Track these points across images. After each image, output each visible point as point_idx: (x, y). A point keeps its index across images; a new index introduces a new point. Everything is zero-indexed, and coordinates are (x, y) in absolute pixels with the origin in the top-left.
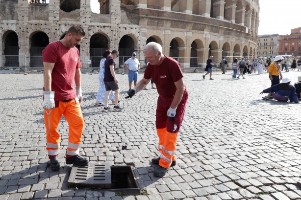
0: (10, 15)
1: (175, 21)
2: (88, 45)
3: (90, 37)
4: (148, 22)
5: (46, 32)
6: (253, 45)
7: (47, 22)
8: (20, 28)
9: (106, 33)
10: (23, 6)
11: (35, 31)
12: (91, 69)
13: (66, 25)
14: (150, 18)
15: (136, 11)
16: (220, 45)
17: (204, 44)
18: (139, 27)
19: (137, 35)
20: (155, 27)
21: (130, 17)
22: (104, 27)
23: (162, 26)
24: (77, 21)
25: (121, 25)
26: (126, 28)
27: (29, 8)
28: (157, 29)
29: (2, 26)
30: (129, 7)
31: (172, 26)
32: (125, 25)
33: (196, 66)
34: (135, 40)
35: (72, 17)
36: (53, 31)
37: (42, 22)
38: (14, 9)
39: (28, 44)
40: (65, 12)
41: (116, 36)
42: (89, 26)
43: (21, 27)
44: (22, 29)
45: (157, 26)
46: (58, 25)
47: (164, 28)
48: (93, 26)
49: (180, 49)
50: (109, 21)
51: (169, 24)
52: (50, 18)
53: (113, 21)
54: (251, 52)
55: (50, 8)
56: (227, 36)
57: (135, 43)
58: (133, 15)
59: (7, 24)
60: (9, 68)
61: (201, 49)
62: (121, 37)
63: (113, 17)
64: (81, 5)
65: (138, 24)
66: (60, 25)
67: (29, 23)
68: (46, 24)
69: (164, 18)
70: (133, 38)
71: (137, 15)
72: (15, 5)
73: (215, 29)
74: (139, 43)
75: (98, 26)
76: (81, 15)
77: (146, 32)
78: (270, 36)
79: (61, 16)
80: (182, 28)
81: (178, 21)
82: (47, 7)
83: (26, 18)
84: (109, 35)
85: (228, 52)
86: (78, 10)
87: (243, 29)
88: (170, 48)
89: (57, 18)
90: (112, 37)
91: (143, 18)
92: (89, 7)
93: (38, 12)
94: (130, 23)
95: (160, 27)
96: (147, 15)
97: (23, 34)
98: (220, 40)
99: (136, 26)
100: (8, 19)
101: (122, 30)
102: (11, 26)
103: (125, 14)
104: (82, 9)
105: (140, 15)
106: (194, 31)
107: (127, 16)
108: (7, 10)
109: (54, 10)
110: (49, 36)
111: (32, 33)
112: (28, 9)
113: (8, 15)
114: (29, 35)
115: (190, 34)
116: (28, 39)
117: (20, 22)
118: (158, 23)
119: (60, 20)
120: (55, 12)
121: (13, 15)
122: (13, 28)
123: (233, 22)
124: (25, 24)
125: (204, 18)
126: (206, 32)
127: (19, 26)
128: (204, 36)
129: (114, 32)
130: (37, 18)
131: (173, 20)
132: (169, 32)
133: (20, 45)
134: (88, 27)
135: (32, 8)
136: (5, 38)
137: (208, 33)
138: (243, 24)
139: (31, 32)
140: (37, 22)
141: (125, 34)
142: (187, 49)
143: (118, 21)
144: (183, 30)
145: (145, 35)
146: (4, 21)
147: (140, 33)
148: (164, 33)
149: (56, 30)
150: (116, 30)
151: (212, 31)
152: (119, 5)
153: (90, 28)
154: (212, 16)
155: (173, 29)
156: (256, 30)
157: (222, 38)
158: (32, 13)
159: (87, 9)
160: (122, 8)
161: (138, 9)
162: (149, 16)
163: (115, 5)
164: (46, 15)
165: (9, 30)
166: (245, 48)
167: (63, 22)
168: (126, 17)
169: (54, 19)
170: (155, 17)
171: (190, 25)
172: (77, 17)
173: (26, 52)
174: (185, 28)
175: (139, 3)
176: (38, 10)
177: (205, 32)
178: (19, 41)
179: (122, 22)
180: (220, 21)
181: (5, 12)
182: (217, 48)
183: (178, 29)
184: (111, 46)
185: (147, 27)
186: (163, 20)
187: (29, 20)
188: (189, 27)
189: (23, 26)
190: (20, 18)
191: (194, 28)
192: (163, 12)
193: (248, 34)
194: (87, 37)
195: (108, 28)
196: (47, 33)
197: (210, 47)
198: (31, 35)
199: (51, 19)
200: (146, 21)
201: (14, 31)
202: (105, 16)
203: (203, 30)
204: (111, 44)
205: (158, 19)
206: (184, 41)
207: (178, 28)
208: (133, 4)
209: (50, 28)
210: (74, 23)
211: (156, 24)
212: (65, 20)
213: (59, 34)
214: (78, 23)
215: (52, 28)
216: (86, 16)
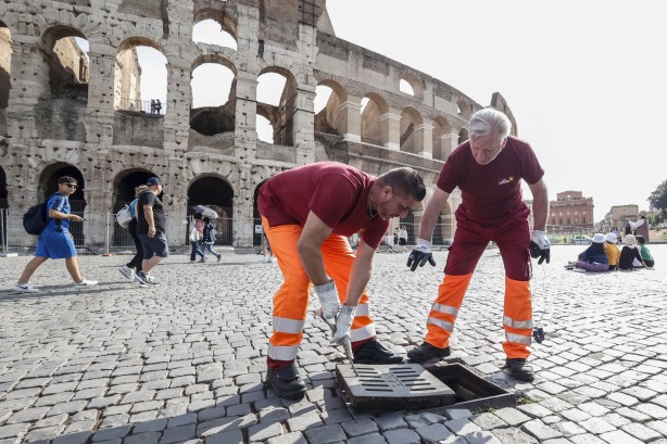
0: (63, 130)
2: (250, 203)
3: (254, 187)
4: (363, 166)
5: (156, 171)
7: (159, 151)
8: (90, 160)
10: (99, 114)
11: (127, 168)
13: (203, 161)
14: (367, 160)
15: (342, 145)
17: (450, 207)
21: (331, 156)
24: (229, 154)
27: (115, 119)
29: (41, 151)
30: (330, 137)
33: (441, 244)
35: (217, 145)
36: (173, 170)
37: (147, 150)
38: (77, 118)
39: (111, 195)
40: (202, 136)
42: (253, 166)
43: (94, 158)
44: (95, 162)
46: (185, 160)
48: (262, 167)
49: (416, 214)
50: (293, 159)
52: (166, 144)
53: (300, 160)
55: (168, 123)
58: (337, 153)
59: (56, 149)
61: (447, 216)
63: (300, 152)
64: (237, 125)
66: (189, 159)
67: (113, 151)
68: (156, 156)
69: (390, 161)
71: (343, 153)
72: (80, 109)
75: (271, 167)
76: (236, 144)
79: (192, 143)
82: (160, 120)
83: (107, 140)
86: (231, 133)
89: (184, 145)
92: (254, 129)
93: (139, 131)
96: (361, 154)
97: (99, 174)
100: (57, 137)
102: (68, 152)
103: (321, 148)
104: (238, 132)
105: (350, 153)
107: (327, 152)
108: (57, 118)
109: (176, 127)
111: (121, 173)
112: (112, 121)
113: (58, 128)
114: (112, 176)
116: (110, 185)
117: (90, 146)
119: (190, 149)
120: (180, 133)
121: (72, 129)
122: (73, 159)
124: (105, 152)
127: (88, 154)
130: (134, 142)
133: (89, 197)
134: (250, 166)
135: (124, 120)
136: (46, 180)
139: (117, 169)
140: (135, 149)
146: (46, 142)
149: (181, 168)
152: (312, 131)
153: (254, 170)
158: (123, 129)
159: (249, 134)
160: (317, 137)
161: (346, 142)
162: (364, 156)
163: (303, 130)
164: (157, 136)
165: (59, 163)
167: (197, 152)
169: (177, 147)
170: (374, 158)
171: (429, 175)
172: (228, 146)
173: (105, 212)
175: (346, 132)
176: (138, 126)
178: (87, 188)
181: (50, 122)
186: (387, 163)
187: (114, 143)
189: (97, 155)
190: (89, 137)
192: (387, 152)
194: (248, 187)
198: (118, 176)
199: (169, 146)
201: (75, 164)
202: (285, 150)
205: (381, 162)
208: (335, 132)
209: (166, 164)
210: (221, 157)
211: (376, 170)
212: (201, 150)
213: (187, 177)
214: (230, 158)
215: (172, 165)
216: (247, 146)
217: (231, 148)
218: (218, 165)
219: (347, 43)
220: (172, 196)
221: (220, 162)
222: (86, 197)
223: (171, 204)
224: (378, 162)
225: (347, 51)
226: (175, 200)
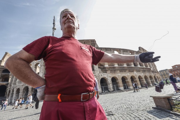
1: (121, 70)
6: (157, 75)
14: (111, 70)
15: (104, 68)
16: (143, 77)
17: (136, 77)
19: (107, 77)
20: (114, 73)
23: (116, 72)
25: (100, 74)
26: (102, 75)
28: (115, 74)
30: (102, 67)
31: (120, 72)
32: (101, 74)
41: (98, 79)
47: (117, 73)
49: (126, 81)
51: (119, 71)
53: (96, 73)
54: (158, 78)
61: (136, 80)
62: (101, 79)
63: (96, 72)
70: (105, 79)
71: (105, 70)
73: (138, 71)
74: (108, 80)
78: (164, 70)
80: (124, 72)
85: (148, 79)
87: (150, 69)
88: (122, 81)
91: (108, 70)
96: (109, 69)
99: (106, 74)
101: (100, 76)
103: (100, 70)
115: (128, 74)
118: (114, 71)
123: (145, 67)
125: (132, 67)
126: (135, 72)
128: (135, 74)
132: (119, 74)
138: (149, 67)
141: (102, 77)
142: (129, 80)
143: (98, 73)
144: (125, 73)
145: (110, 77)
148: (117, 75)
150: (98, 76)
151: (137, 72)
154: (135, 66)
156: (156, 69)
157: (143, 74)
160: (99, 67)
163: (96, 67)
166: (154, 76)
174: (126, 72)
175: (105, 65)
179: (100, 73)
180: (139, 67)
182: (142, 79)
183: (123, 73)
185: (110, 73)
186: (116, 70)
188: (127, 71)
191: (129, 72)
192: (115, 67)
193: (153, 71)
197: (139, 78)
200: (109, 71)
203: (133, 72)
206: (127, 77)
207: (123, 72)
208: (103, 65)
219: (101, 48)
225: (102, 49)
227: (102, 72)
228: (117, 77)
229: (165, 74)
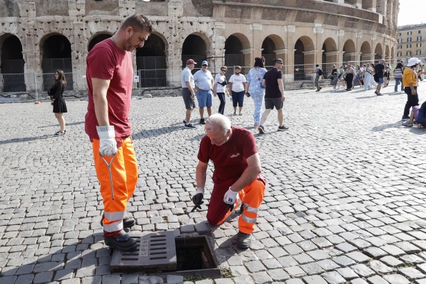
0: (5, 10)
1: (270, 8)
4: (226, 12)
5: (66, 33)
6: (390, 42)
7: (66, 18)
8: (24, 30)
9: (161, 33)
11: (47, 33)
12: (140, 90)
13: (96, 22)
14: (230, 6)
16: (340, 45)
17: (315, 43)
18: (213, 20)
19: (209, 33)
20: (238, 20)
21: (198, 5)
22: (157, 22)
23: (249, 17)
24: (115, 14)
25: (184, 19)
26: (191, 23)
28: (241, 22)
31: (264, 17)
32: (190, 19)
33: (303, 79)
34: (206, 42)
35: (105, 8)
36: (77, 32)
37: (59, 18)
39: (39, 54)
41: (177, 36)
43: (26, 28)
44: (27, 31)
45: (241, 17)
46: (84, 23)
47: (251, 20)
49: (278, 52)
50: (165, 12)
51: (259, 14)
52: (70, 12)
53: (171, 13)
54: (387, 53)
56: (350, 29)
57: (207, 46)
58: (203, 3)
59: (3, 24)
60: (9, 94)
61: (311, 52)
62: (185, 37)
63: (171, 6)
65: (211, 16)
66: (87, 22)
67: (37, 21)
68: (64, 22)
69: (252, 5)
70: (204, 38)
71: (208, 2)
73: (331, 19)
74: (213, 45)
76: (120, 5)
77: (224, 28)
78: (416, 27)
79: (88, 8)
80: (280, 19)
81: (273, 9)
83: (32, 13)
84: (166, 35)
85: (352, 54)
87: (375, 17)
89: (83, 11)
90: (171, 38)
91: (218, 5)
94: (199, 15)
95: (246, 19)
96: (224, 1)
97: (30, 39)
98: (339, 35)
99: (208, 19)
100: (3, 15)
101: (186, 25)
105: (214, 2)
106: (298, 23)
107: (194, 3)
110: (71, 40)
111: (44, 37)
113: (3, 8)
114: (38, 40)
115: (292, 29)
116: (38, 47)
117: (23, 19)
118: (242, 13)
119: (87, 14)
120: (79, 2)
121: (11, 8)
122: (13, 30)
123: (359, 6)
124: (32, 23)
125: (314, 3)
126: (318, 25)
127: (22, 26)
128: (315, 31)
129: (173, 30)
130: (50, 13)
131: (265, 8)
132: (259, 27)
133: (26, 57)
137: (320, 25)
138: (374, 10)
139: (41, 34)
140: (50, 18)
141: (191, 32)
142: (289, 52)
143: (180, 12)
144: (282, 23)
145: (222, 33)
147: (215, 30)
148: (251, 29)
149: (82, 30)
150: (177, 26)
151: (326, 22)
155: (266, 21)
156: (394, 18)
157: (342, 33)
158: (42, 4)
162: (228, 3)
164: (64, 6)
165: (6, 34)
166: (379, 46)
167: (92, 15)
168: (192, 6)
169: (78, 13)
170: (237, 4)
171: (292, 13)
172: (114, 8)
173: (36, 67)
174: (284, 20)
177: (316, 25)
178: (24, 50)
179: (186, 14)
180: (339, 7)
182: (334, 50)
183: (274, 22)
184: (170, 53)
185: (225, 19)
186: (249, 7)
187: (37, 15)
188: (291, 17)
189: (28, 26)
190: (22, 13)
191: (298, 20)
193: (382, 26)
195: (165, 24)
196: (67, 37)
197: (324, 47)
198: (42, 40)
199: (73, 13)
200: (223, 11)
201: (15, 34)
202: (158, 5)
203: (313, 22)
204: (169, 49)
205: (242, 7)
206: (284, 39)
207: (274, 19)
209: (72, 28)
210: (110, 17)
211: (239, 15)
212: (95, 13)
213: (87, 36)
214: (116, 17)
215: (76, 27)
216: (128, 6)
217: (116, 9)
218: (108, 24)
220: (78, 52)
221: (109, 22)
222: (24, 58)
223: (77, 58)
224: (240, 6)
226: (80, 55)
227: (195, 12)
228: (249, 37)
229: (414, 39)
